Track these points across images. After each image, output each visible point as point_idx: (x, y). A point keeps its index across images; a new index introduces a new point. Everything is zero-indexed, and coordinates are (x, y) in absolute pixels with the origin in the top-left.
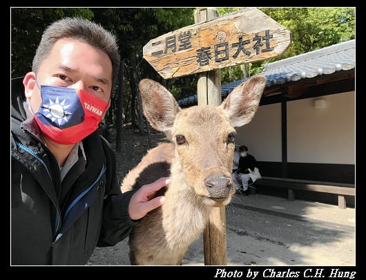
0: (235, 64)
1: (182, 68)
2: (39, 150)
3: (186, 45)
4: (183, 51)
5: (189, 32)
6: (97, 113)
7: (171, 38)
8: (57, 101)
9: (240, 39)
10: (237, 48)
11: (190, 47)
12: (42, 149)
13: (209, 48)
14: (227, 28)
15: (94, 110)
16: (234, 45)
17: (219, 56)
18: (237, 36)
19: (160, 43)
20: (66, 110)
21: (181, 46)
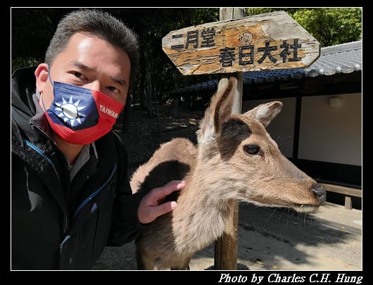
0: (259, 70)
1: (203, 67)
2: (47, 148)
3: (209, 43)
4: (205, 49)
5: (213, 29)
6: (113, 115)
7: (193, 32)
8: (71, 101)
9: (267, 44)
10: (262, 53)
11: (213, 45)
12: (50, 147)
13: (234, 49)
14: (254, 30)
15: (110, 112)
16: (260, 50)
17: (244, 59)
18: (263, 40)
19: (181, 36)
20: (80, 111)
21: (203, 43)
